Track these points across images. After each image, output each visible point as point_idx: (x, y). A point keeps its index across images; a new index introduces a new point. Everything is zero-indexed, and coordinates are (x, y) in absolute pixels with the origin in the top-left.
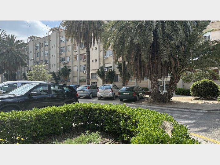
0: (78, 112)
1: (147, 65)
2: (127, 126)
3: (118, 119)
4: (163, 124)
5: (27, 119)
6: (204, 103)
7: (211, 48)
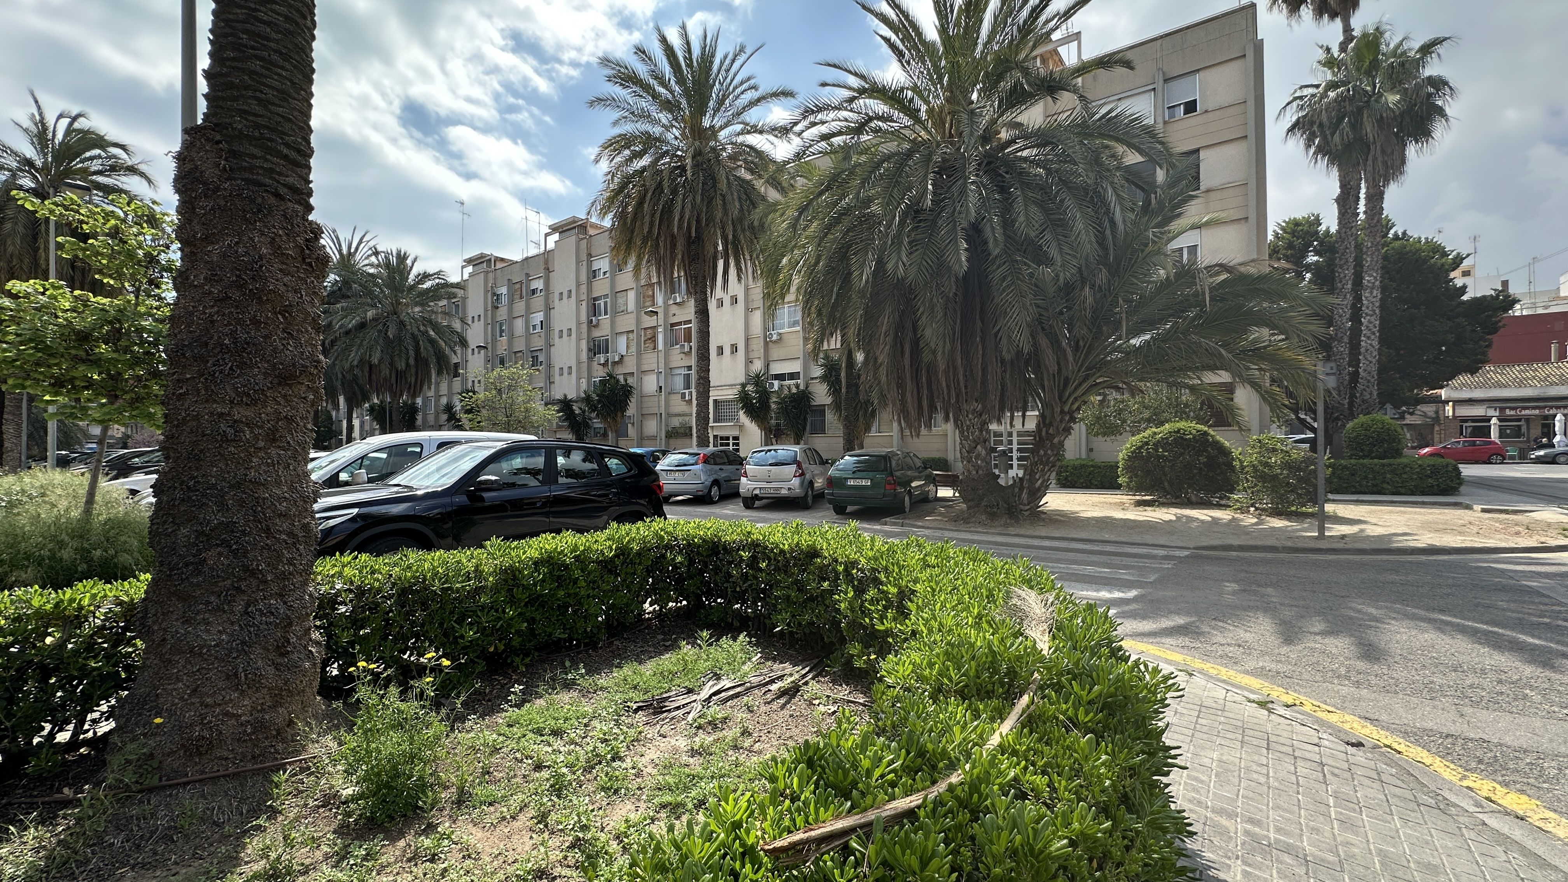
0: (663, 556)
1: (942, 365)
2: (865, 612)
3: (826, 584)
4: (1014, 601)
5: (463, 582)
6: (1174, 518)
7: (1204, 293)
